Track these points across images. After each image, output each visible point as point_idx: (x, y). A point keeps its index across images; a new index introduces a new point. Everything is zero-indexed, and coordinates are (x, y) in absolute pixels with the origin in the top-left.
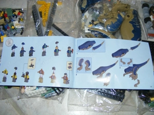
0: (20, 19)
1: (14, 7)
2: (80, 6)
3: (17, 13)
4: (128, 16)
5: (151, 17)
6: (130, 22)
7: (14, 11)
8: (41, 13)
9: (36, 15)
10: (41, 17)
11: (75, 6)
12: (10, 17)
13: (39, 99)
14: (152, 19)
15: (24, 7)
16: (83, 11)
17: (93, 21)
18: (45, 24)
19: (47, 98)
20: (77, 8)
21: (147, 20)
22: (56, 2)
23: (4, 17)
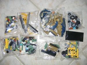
0: (15, 22)
2: (40, 15)
3: (13, 18)
5: (71, 20)
6: (61, 24)
7: (12, 17)
8: (23, 19)
9: (21, 19)
10: (24, 21)
11: (38, 15)
12: (11, 21)
14: (71, 21)
15: (16, 15)
16: (42, 18)
17: (45, 24)
21: (69, 22)
22: (29, 13)
23: (8, 21)
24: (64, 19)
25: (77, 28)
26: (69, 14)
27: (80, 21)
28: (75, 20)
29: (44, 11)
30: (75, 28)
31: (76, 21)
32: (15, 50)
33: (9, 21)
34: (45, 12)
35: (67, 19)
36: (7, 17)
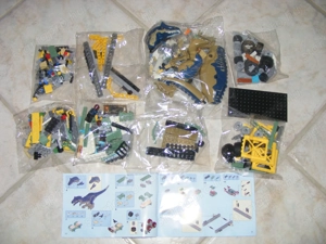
0: (67, 61)
1: (58, 44)
2: (147, 42)
3: (63, 52)
4: (211, 56)
5: (244, 55)
6: (213, 64)
7: (58, 50)
8: (95, 52)
9: (89, 55)
10: (96, 57)
11: (140, 41)
12: (53, 59)
13: (98, 165)
14: (245, 59)
15: (72, 43)
16: (152, 49)
17: (164, 65)
18: (102, 68)
19: (108, 162)
20: (144, 45)
21: (238, 59)
22: (115, 36)
23: (45, 58)
24: (221, 51)
25: (264, 78)
26: (238, 38)
27: (274, 58)
28: (255, 53)
29: (159, 28)
30: (256, 78)
31: (258, 59)
32: (60, 150)
33: (50, 60)
34: (162, 32)
35: (231, 52)
36: (43, 47)
